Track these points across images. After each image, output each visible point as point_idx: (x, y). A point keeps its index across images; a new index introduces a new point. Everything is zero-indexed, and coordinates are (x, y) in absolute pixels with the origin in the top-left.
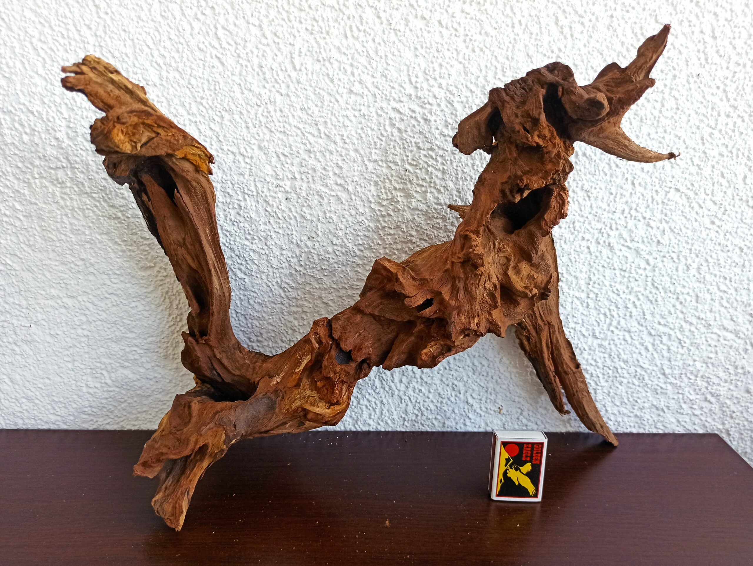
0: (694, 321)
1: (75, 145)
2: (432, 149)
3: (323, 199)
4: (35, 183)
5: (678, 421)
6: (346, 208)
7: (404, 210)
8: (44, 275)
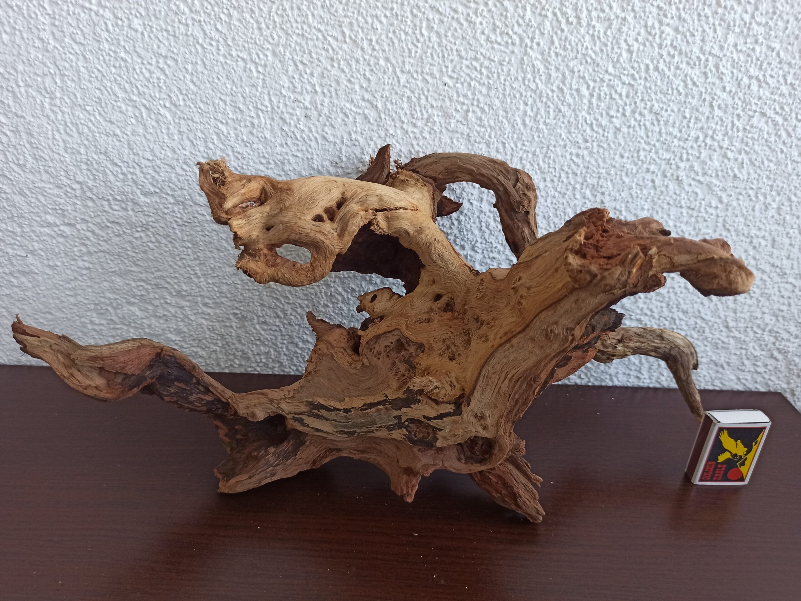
0: (768, 268)
1: (63, 48)
2: (476, 59)
3: (348, 117)
4: (20, 92)
5: (738, 379)
6: (375, 128)
7: (441, 132)
8: (38, 200)
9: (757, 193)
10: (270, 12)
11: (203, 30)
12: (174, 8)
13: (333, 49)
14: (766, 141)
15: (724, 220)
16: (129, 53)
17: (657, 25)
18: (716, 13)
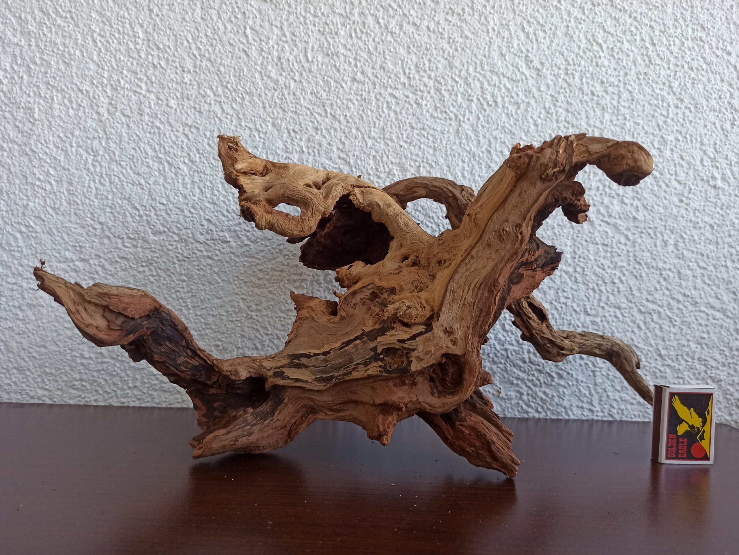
9: (655, 232)
10: (272, 97)
11: (222, 108)
12: (203, 93)
13: (318, 122)
14: (652, 190)
15: (634, 255)
16: (163, 123)
17: (552, 107)
18: (593, 100)
